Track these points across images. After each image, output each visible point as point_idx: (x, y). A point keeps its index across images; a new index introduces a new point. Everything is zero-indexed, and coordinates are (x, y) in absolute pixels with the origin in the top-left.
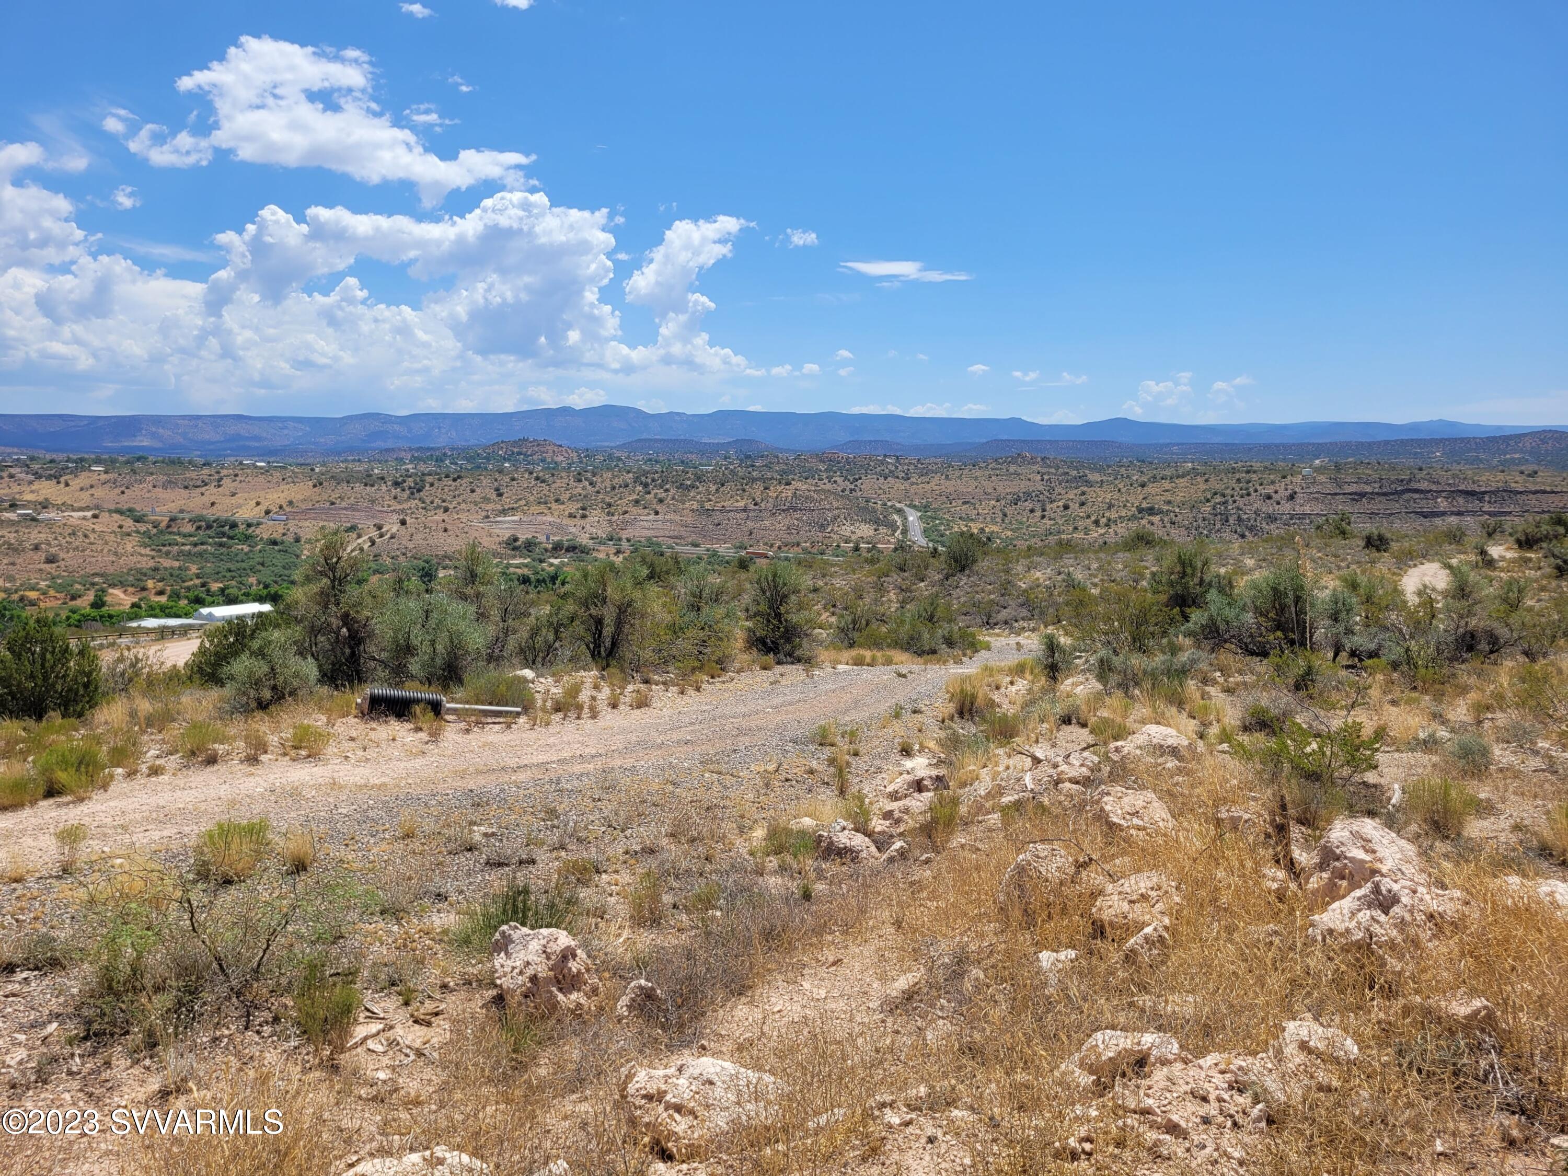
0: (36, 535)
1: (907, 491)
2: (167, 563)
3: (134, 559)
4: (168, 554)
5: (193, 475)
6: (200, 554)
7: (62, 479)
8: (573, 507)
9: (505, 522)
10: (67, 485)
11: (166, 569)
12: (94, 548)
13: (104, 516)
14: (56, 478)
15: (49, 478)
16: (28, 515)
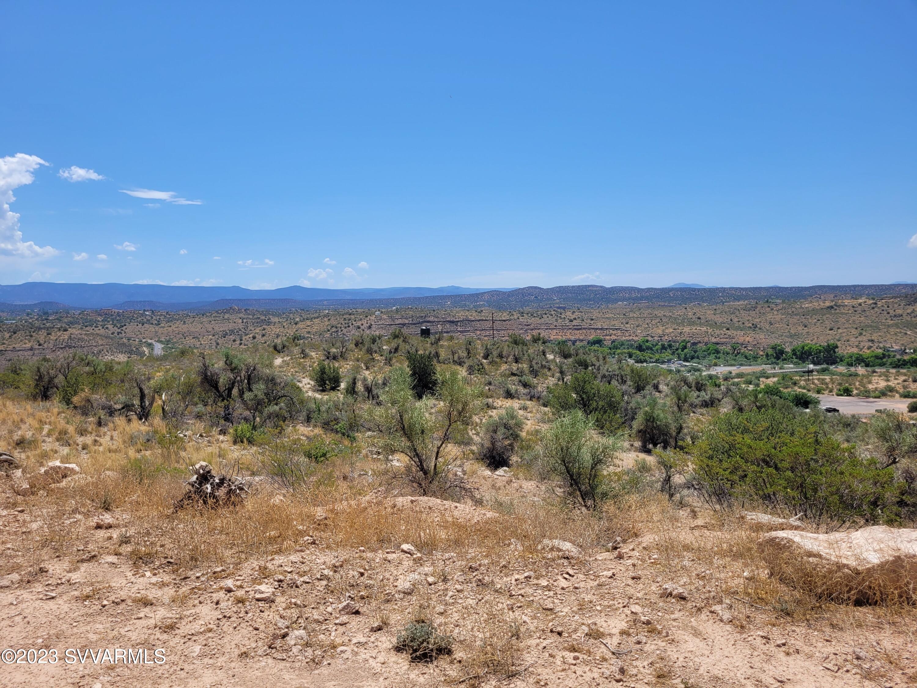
1: (156, 332)
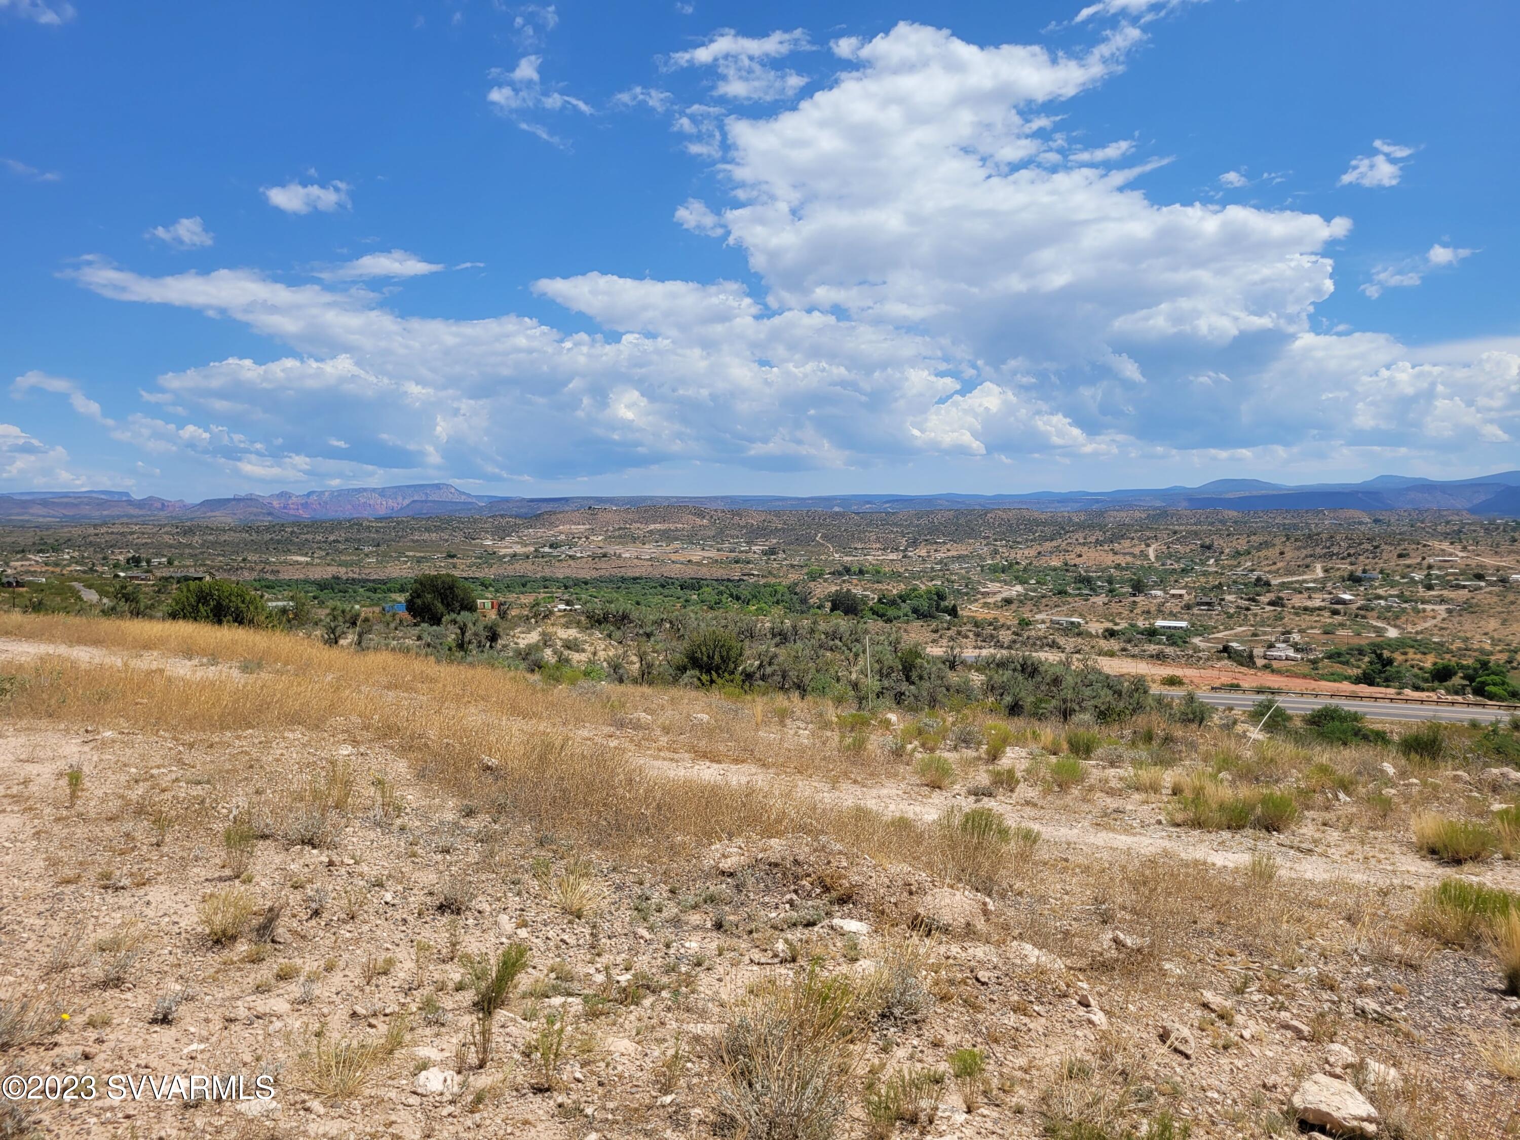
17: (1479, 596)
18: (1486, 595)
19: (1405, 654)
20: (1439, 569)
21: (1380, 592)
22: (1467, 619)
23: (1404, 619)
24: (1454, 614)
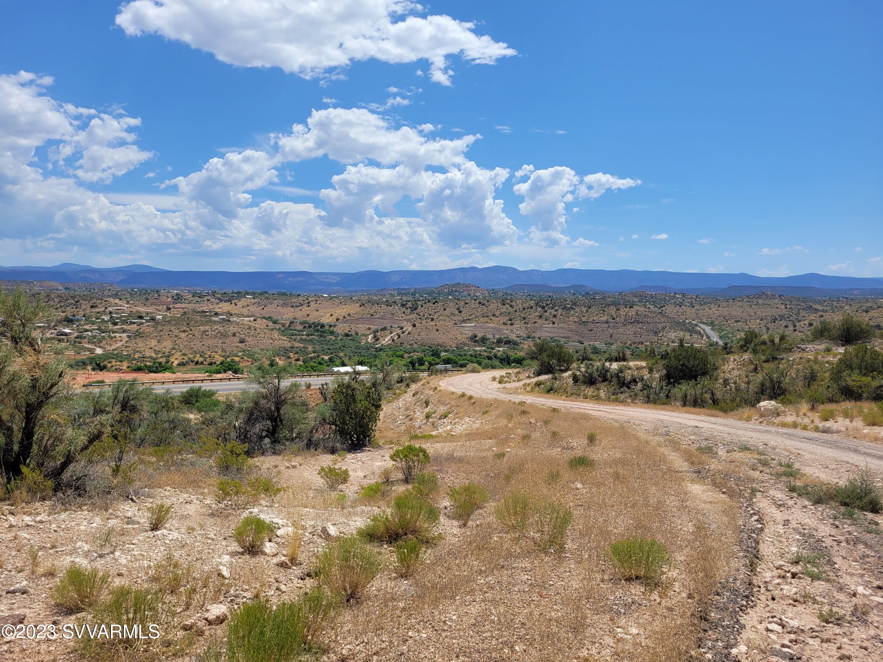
0: (232, 329)
1: (696, 314)
2: (297, 344)
3: (281, 342)
4: (295, 340)
5: (295, 300)
6: (311, 341)
7: (233, 302)
8: (505, 319)
9: (467, 327)
10: (236, 305)
11: (297, 347)
12: (260, 335)
13: (259, 320)
14: (229, 301)
15: (226, 301)
16: (224, 319)
17: (143, 328)
18: (146, 327)
19: (110, 362)
20: (116, 314)
21: (86, 327)
22: (139, 340)
23: (104, 342)
24: (132, 338)
